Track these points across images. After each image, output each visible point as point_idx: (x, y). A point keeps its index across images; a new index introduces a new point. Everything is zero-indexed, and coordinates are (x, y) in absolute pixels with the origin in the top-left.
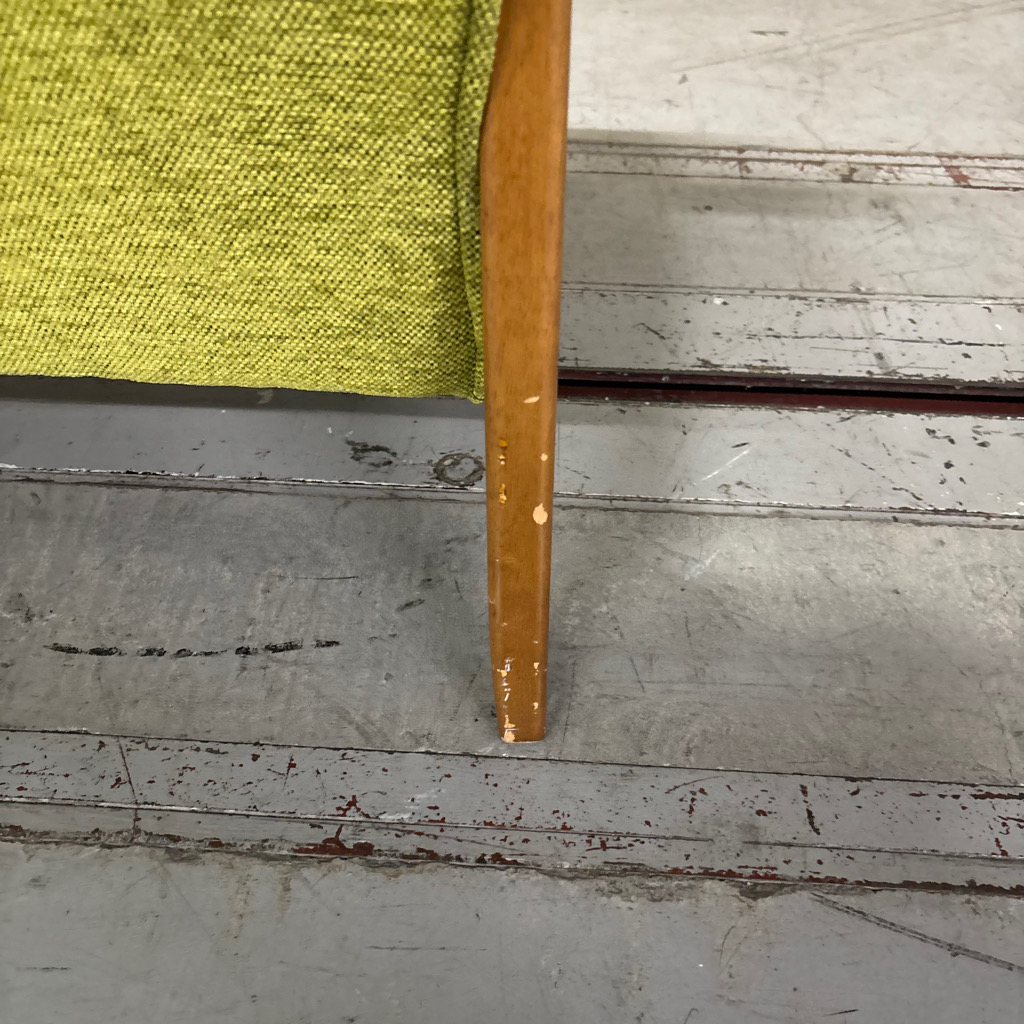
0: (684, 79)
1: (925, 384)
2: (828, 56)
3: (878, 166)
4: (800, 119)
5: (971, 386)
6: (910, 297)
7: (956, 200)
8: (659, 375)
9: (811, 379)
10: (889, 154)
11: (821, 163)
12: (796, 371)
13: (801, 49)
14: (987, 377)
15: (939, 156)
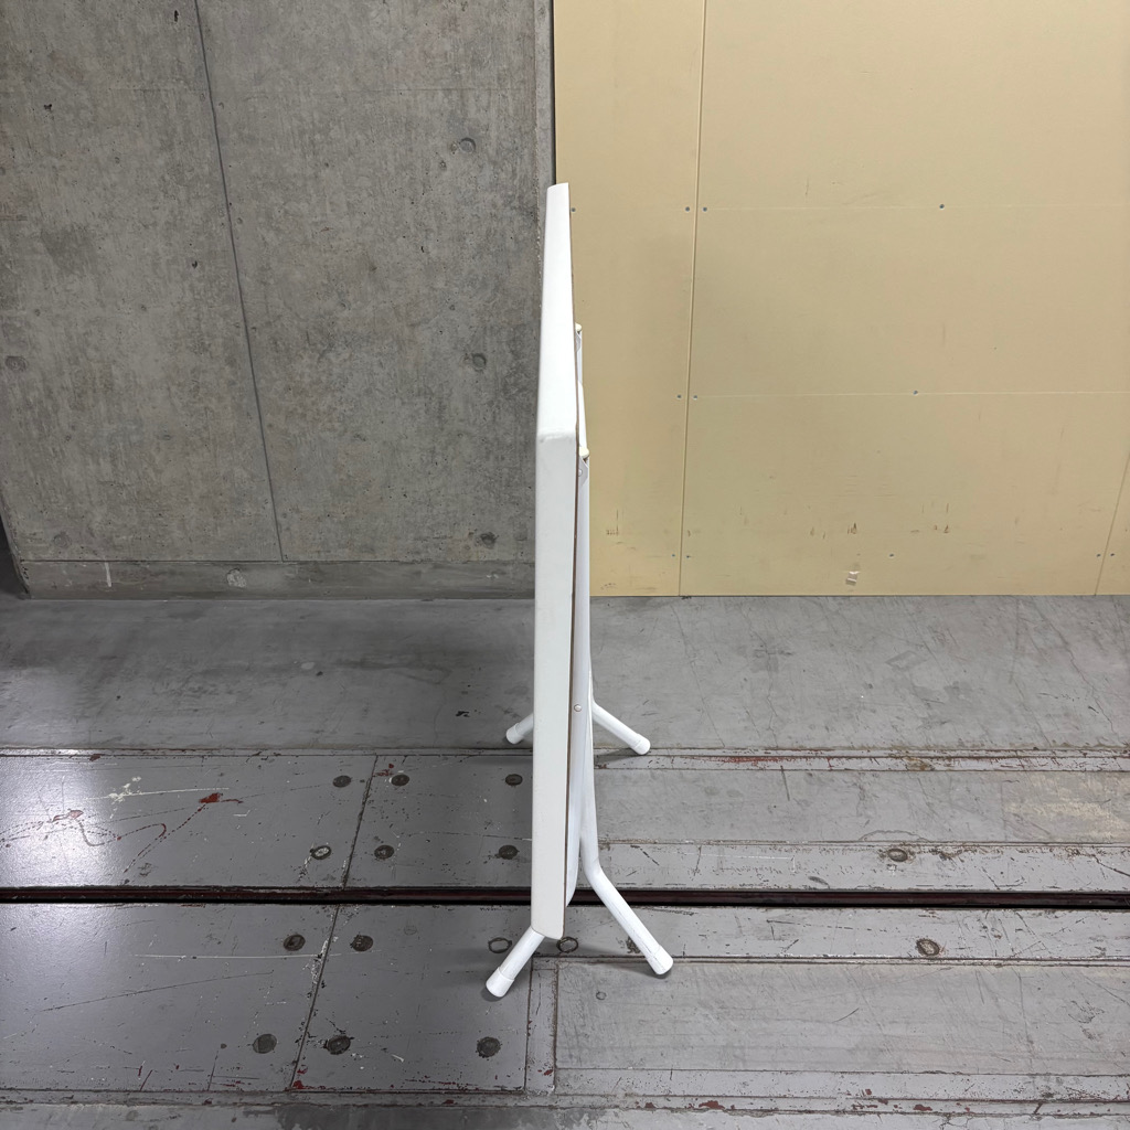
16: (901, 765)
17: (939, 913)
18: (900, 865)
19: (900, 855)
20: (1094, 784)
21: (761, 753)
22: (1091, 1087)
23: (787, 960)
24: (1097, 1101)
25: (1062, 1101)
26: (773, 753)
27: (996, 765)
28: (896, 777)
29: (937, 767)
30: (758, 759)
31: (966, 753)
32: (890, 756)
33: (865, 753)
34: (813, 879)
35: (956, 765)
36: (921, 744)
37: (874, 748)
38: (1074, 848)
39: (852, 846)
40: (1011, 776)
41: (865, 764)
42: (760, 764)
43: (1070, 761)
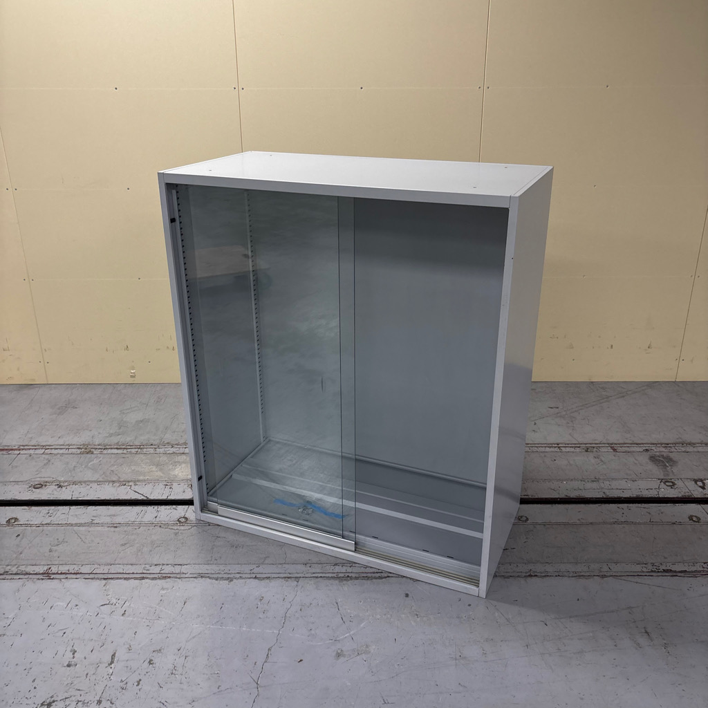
0: (535, 424)
1: (615, 498)
2: (572, 415)
3: (594, 447)
4: (570, 434)
5: (625, 498)
6: (608, 480)
7: (615, 456)
8: (557, 499)
9: (590, 498)
10: (596, 444)
11: (579, 447)
12: (586, 497)
13: (564, 413)
14: (628, 496)
15: (608, 444)
16: (79, 451)
17: (33, 508)
18: (34, 490)
19: (40, 486)
20: (164, 458)
21: (16, 448)
22: (30, 569)
24: (27, 574)
25: (11, 574)
26: (22, 447)
27: (125, 451)
28: (72, 456)
29: (95, 452)
30: (12, 450)
31: (116, 447)
32: (79, 448)
33: (67, 447)
35: (105, 452)
36: (97, 443)
37: (74, 445)
38: (124, 483)
39: (20, 483)
40: (127, 456)
41: (61, 451)
42: (10, 452)
43: (163, 449)
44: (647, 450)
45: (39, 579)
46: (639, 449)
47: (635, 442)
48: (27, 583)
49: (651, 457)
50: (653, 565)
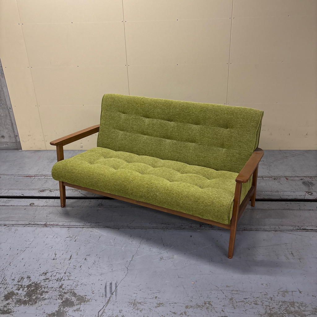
1: (285, 199)
2: (270, 164)
3: (278, 178)
4: (268, 172)
5: (289, 199)
6: (283, 191)
7: (287, 182)
8: (259, 199)
9: (274, 199)
10: (279, 176)
11: (271, 178)
12: (272, 198)
13: (266, 163)
14: (291, 198)
15: (284, 176)
17: (40, 199)
18: (41, 192)
19: (43, 191)
21: (33, 176)
22: (39, 223)
23: (4, 206)
24: (38, 225)
25: (32, 225)
26: (36, 176)
34: (22, 194)
38: (77, 190)
39: (35, 190)
42: (31, 177)
44: (301, 179)
45: (42, 227)
46: (298, 179)
47: (297, 176)
48: (38, 228)
49: (304, 182)
50: (298, 226)
